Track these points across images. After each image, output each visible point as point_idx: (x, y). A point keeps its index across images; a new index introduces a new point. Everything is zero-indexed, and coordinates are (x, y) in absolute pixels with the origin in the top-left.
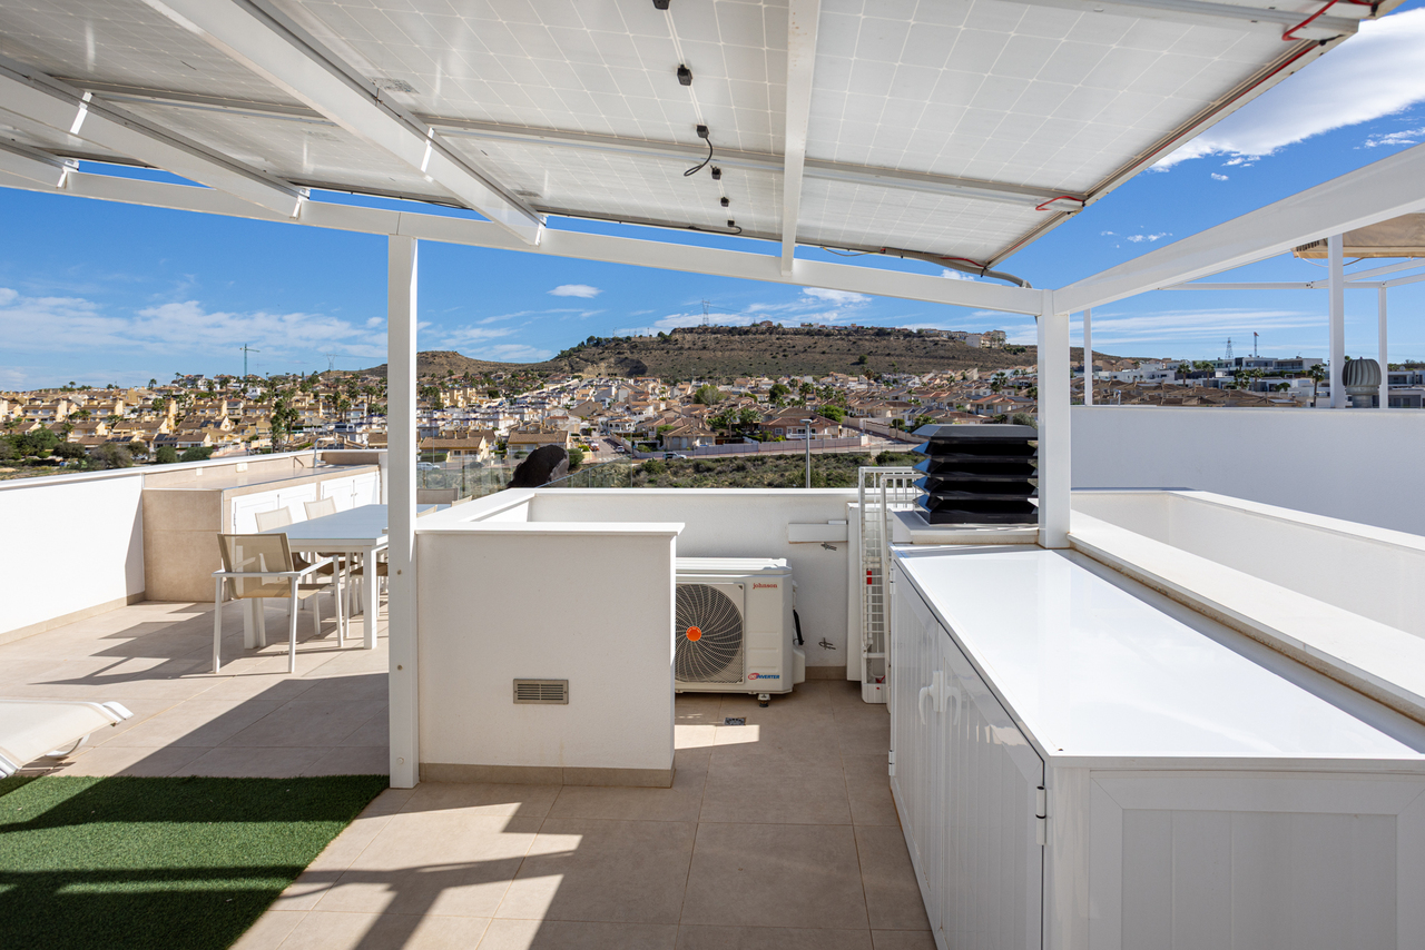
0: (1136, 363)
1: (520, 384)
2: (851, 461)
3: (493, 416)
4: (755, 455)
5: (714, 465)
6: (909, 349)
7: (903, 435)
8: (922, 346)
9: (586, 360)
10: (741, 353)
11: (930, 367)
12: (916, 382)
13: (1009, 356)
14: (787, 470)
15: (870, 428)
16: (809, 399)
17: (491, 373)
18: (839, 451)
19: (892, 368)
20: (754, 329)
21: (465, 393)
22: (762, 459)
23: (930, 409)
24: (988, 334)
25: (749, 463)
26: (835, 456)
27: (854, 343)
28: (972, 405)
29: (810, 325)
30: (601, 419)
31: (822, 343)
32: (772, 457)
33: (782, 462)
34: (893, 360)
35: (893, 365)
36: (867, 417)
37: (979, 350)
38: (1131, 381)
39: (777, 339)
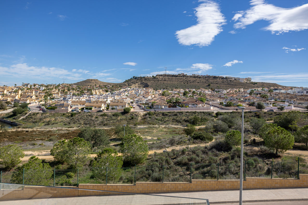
0: (291, 88)
1: (114, 89)
2: (208, 114)
3: (106, 97)
4: (180, 111)
5: (168, 114)
6: (223, 82)
7: (223, 107)
8: (227, 82)
9: (132, 83)
10: (175, 82)
11: (229, 88)
12: (225, 92)
13: (253, 85)
14: (189, 116)
15: (213, 104)
16: (195, 96)
17: (107, 85)
18: (204, 111)
19: (218, 88)
20: (179, 75)
21: (99, 91)
22: (182, 112)
23: (231, 100)
24: (246, 78)
25: (178, 113)
26: (203, 112)
27: (207, 80)
28: (243, 99)
29: (195, 75)
30: (136, 99)
31: (198, 80)
32: (185, 112)
33: (188, 113)
34: (218, 85)
35: (218, 87)
36: (212, 101)
37: (244, 83)
38: (293, 93)
39: (185, 78)
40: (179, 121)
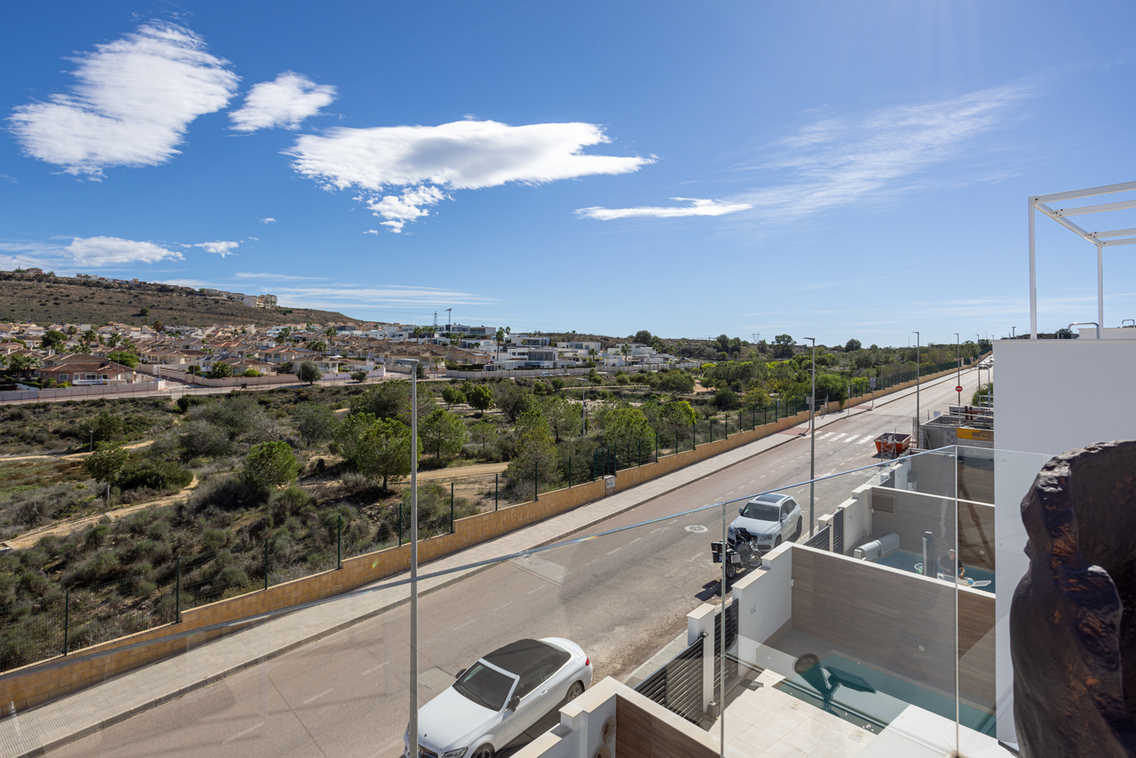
0: (376, 326)
2: (150, 405)
4: (35, 402)
6: (191, 305)
7: (199, 380)
8: (204, 303)
11: (210, 322)
12: (200, 334)
13: (280, 316)
14: (78, 417)
15: (165, 374)
16: (93, 346)
18: (136, 395)
19: (174, 321)
20: (18, 275)
22: (45, 407)
23: (225, 357)
24: (262, 297)
25: (27, 411)
26: (133, 400)
27: (136, 296)
28: (259, 355)
29: (87, 276)
31: (101, 294)
32: (57, 403)
33: (70, 408)
34: (176, 314)
35: (175, 319)
36: (161, 363)
37: (255, 310)
38: (382, 338)
39: (48, 287)
40: (34, 438)
